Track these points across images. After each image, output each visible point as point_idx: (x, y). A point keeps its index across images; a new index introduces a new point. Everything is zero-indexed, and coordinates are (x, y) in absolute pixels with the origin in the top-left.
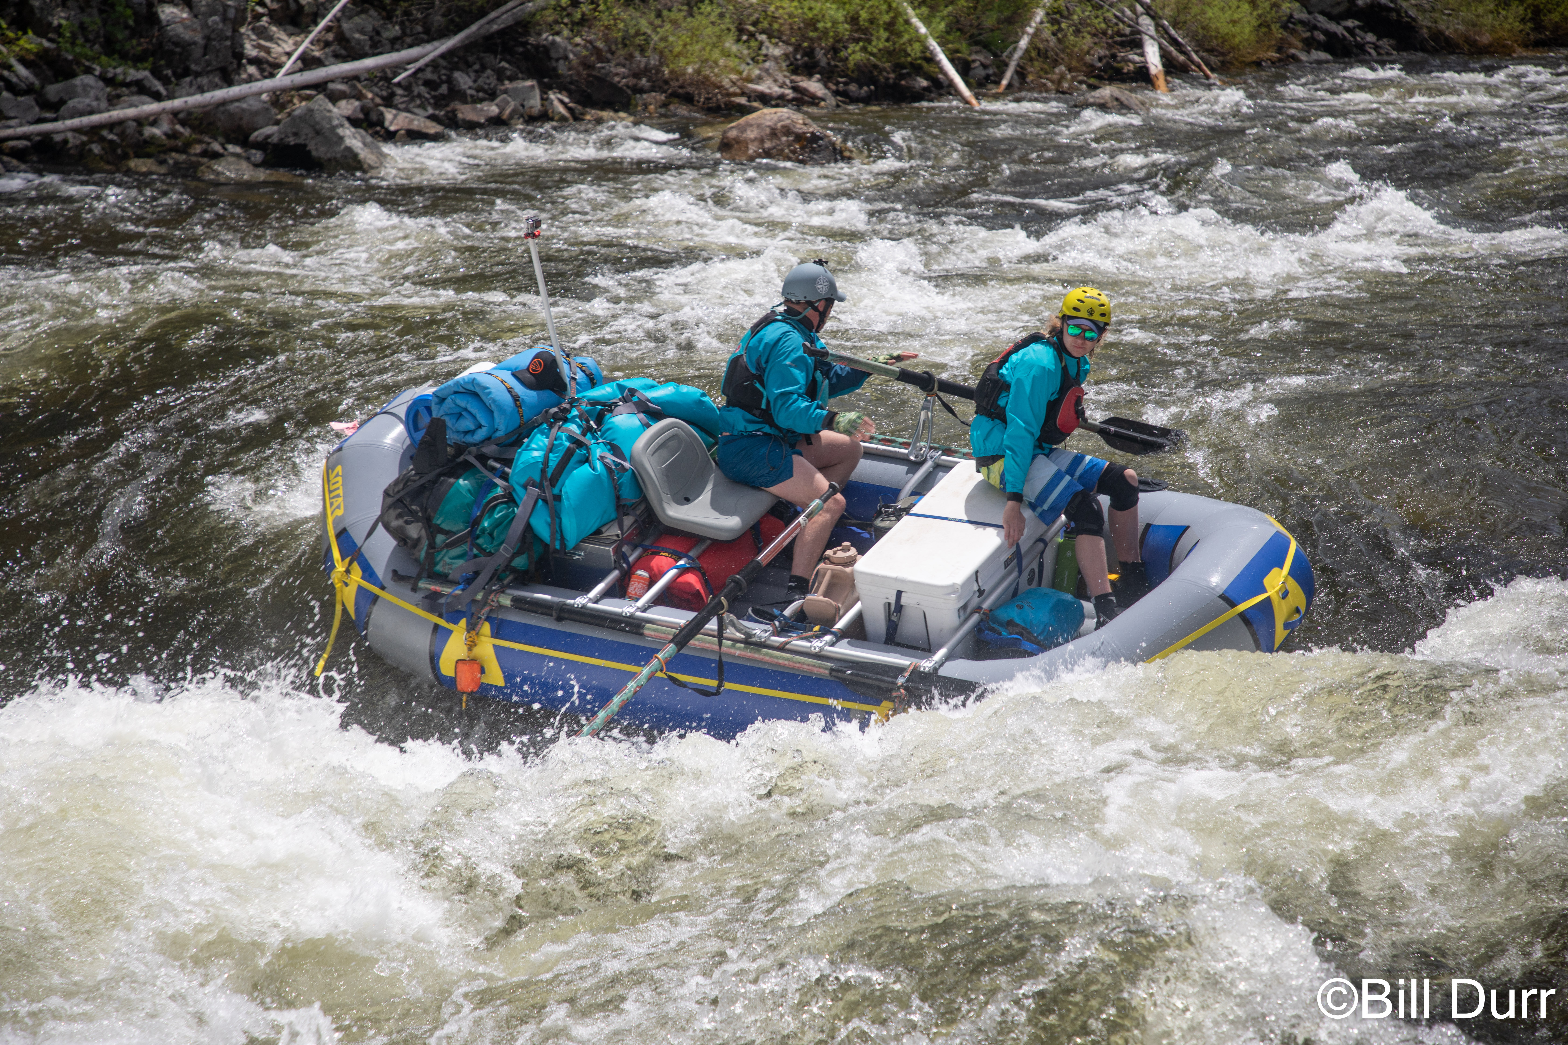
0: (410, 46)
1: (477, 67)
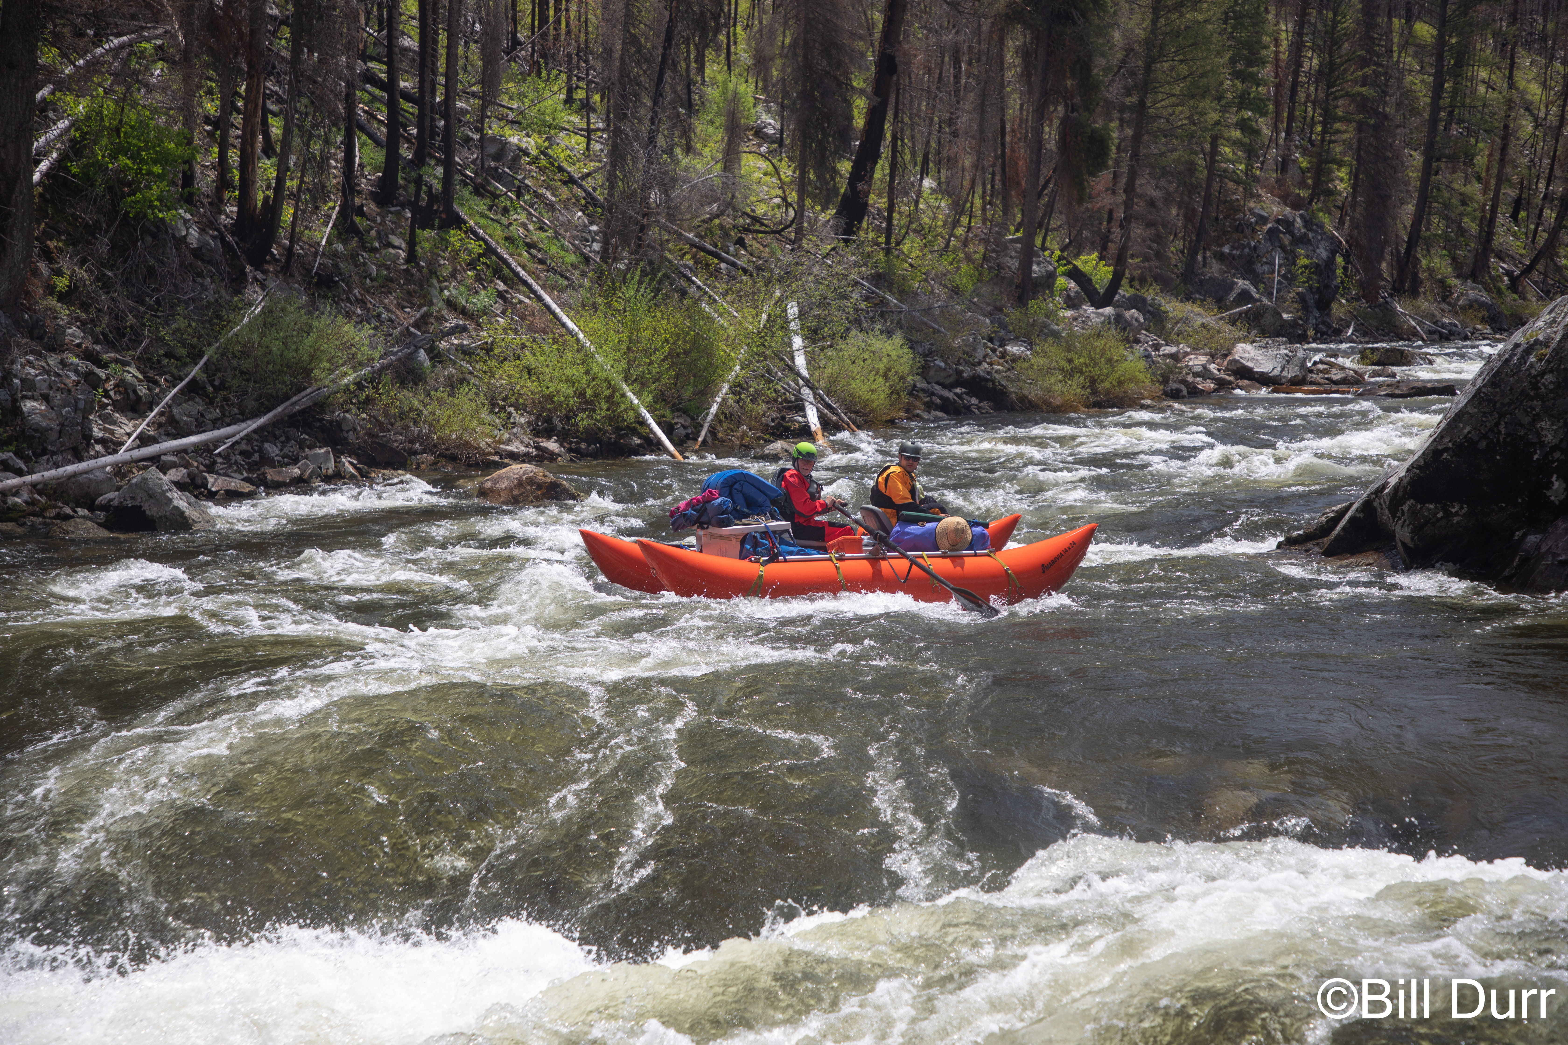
0: (229, 425)
1: (283, 439)
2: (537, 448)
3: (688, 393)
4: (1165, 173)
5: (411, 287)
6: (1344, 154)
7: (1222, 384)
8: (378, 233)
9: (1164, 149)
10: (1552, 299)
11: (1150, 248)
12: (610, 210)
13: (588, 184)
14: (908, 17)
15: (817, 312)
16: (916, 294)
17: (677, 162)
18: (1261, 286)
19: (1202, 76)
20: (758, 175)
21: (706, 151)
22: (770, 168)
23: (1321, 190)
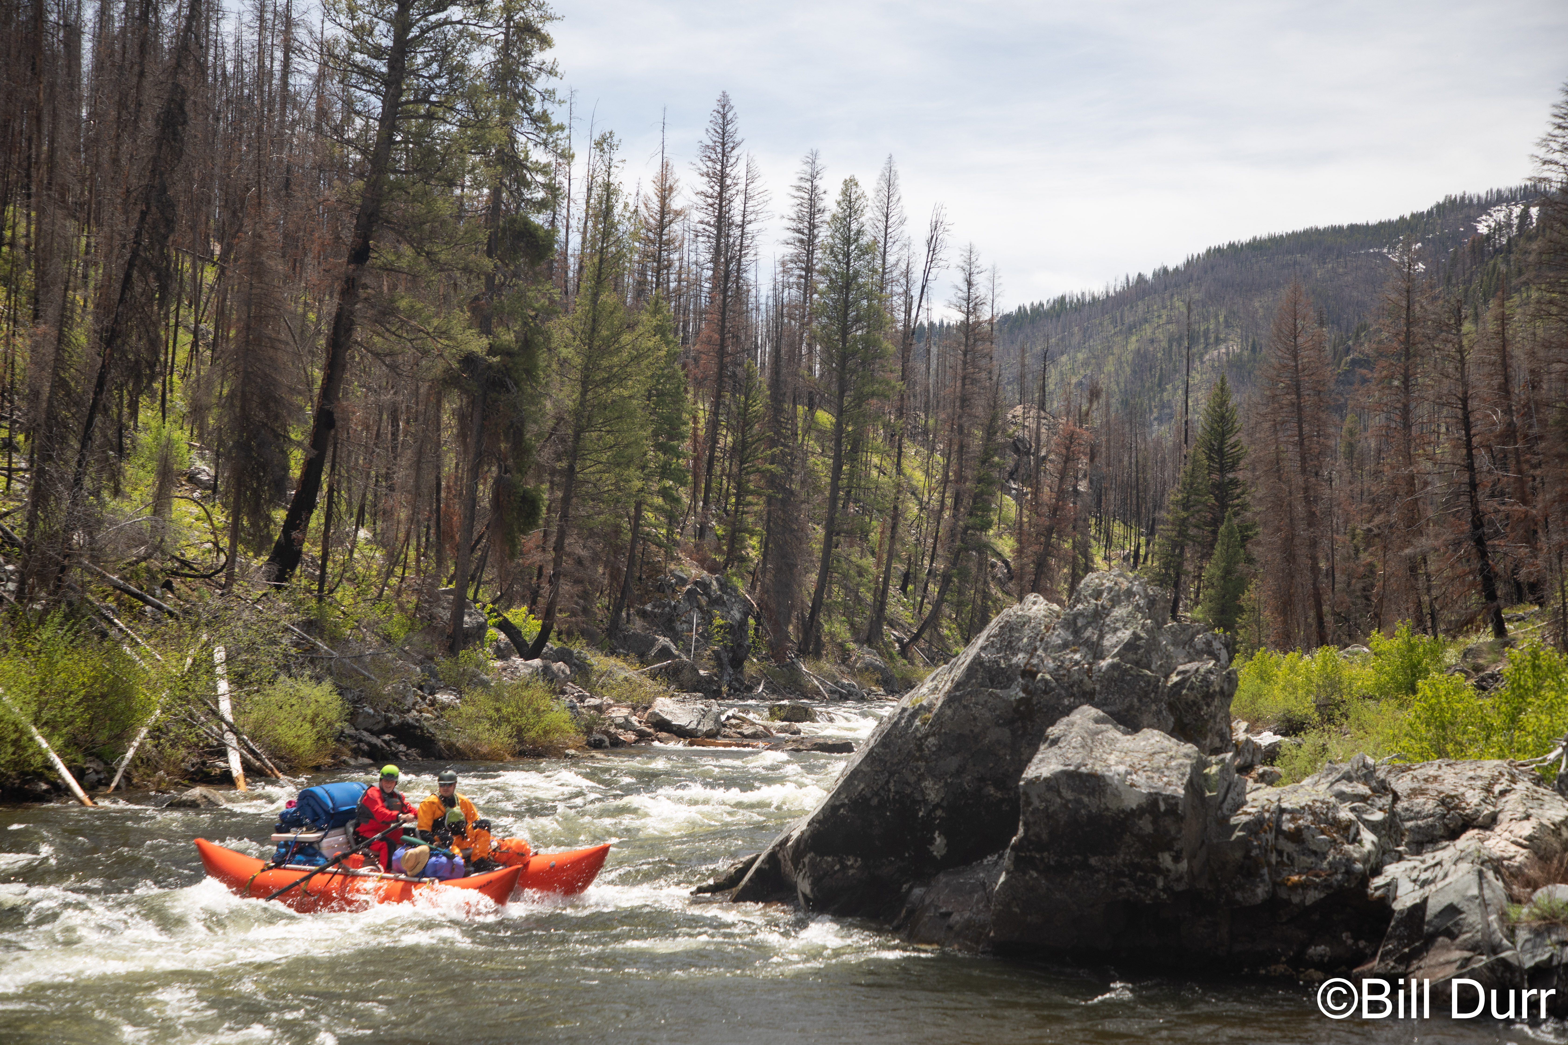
3: (102, 737)
4: (592, 534)
7: (642, 736)
9: (591, 512)
10: (936, 666)
11: (577, 603)
12: (28, 550)
13: (6, 523)
14: (347, 375)
15: (244, 656)
16: (347, 641)
17: (103, 505)
18: (680, 643)
19: (627, 446)
20: (189, 520)
21: (136, 495)
22: (203, 514)
23: (735, 556)
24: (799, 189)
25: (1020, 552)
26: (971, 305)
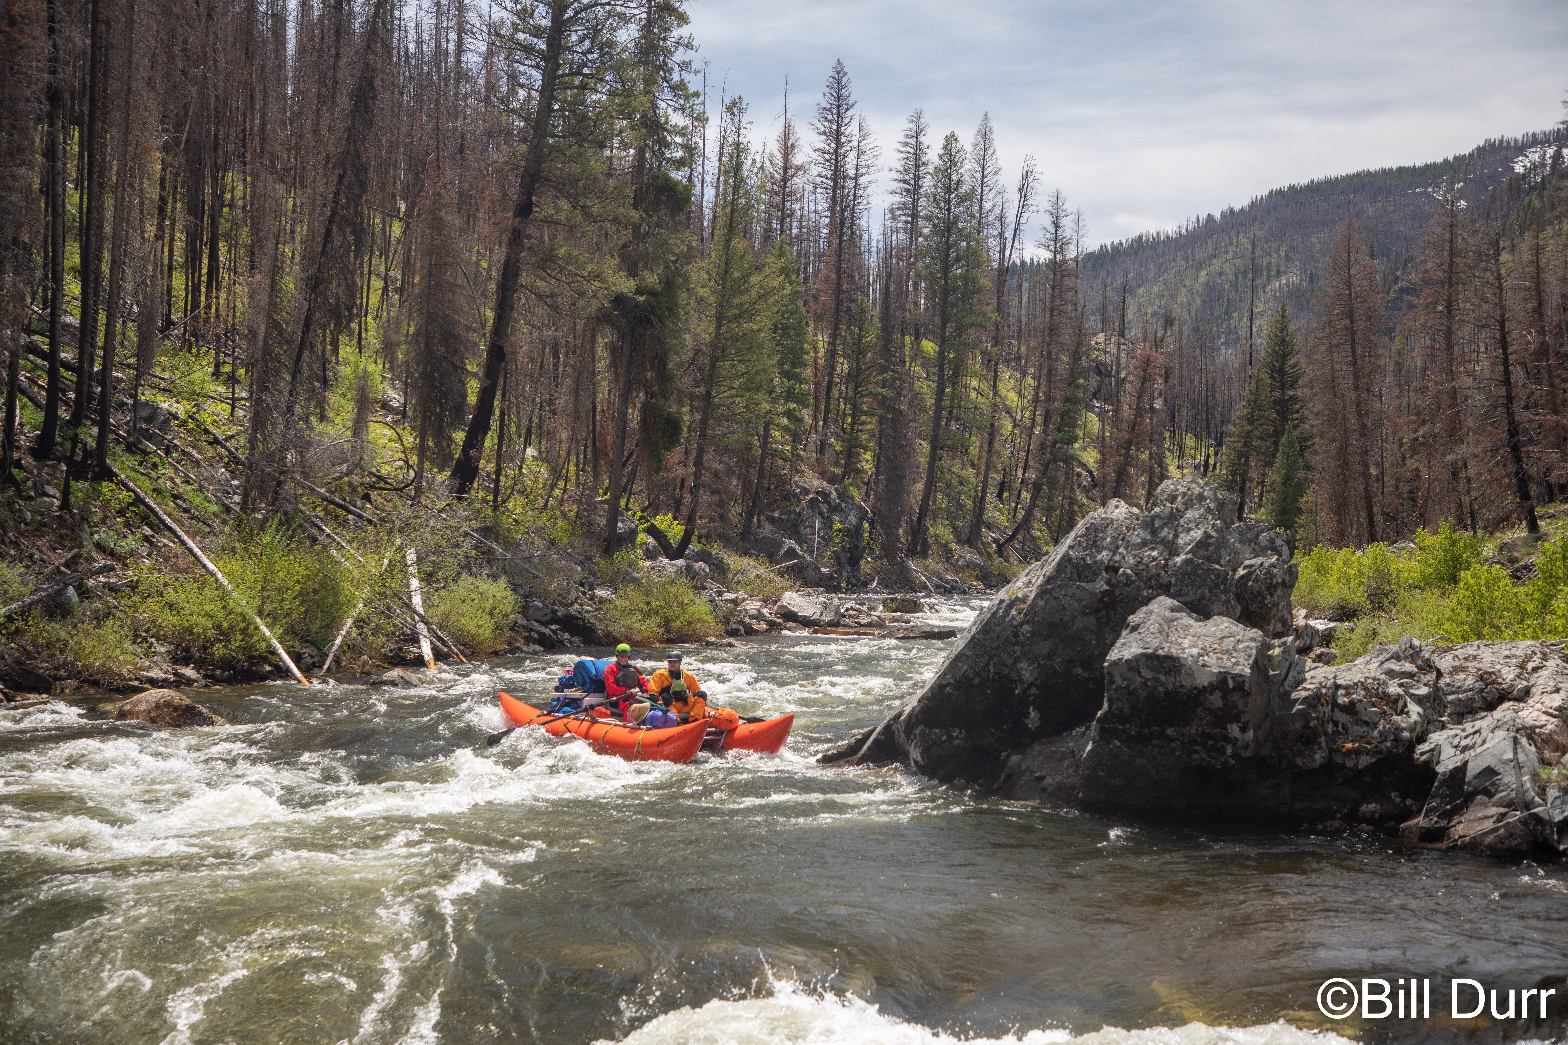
2: (175, 674)
3: (315, 626)
4: (727, 450)
5: (64, 531)
6: (869, 440)
7: (772, 625)
8: (35, 483)
9: (726, 431)
10: (1029, 563)
11: (715, 511)
12: (250, 468)
13: (231, 444)
14: (515, 315)
15: (432, 558)
16: (519, 544)
17: (311, 428)
18: (804, 545)
19: (756, 374)
20: (383, 441)
21: (338, 420)
22: (395, 436)
23: (851, 469)
24: (905, 144)
25: (1102, 463)
26: (1058, 243)
